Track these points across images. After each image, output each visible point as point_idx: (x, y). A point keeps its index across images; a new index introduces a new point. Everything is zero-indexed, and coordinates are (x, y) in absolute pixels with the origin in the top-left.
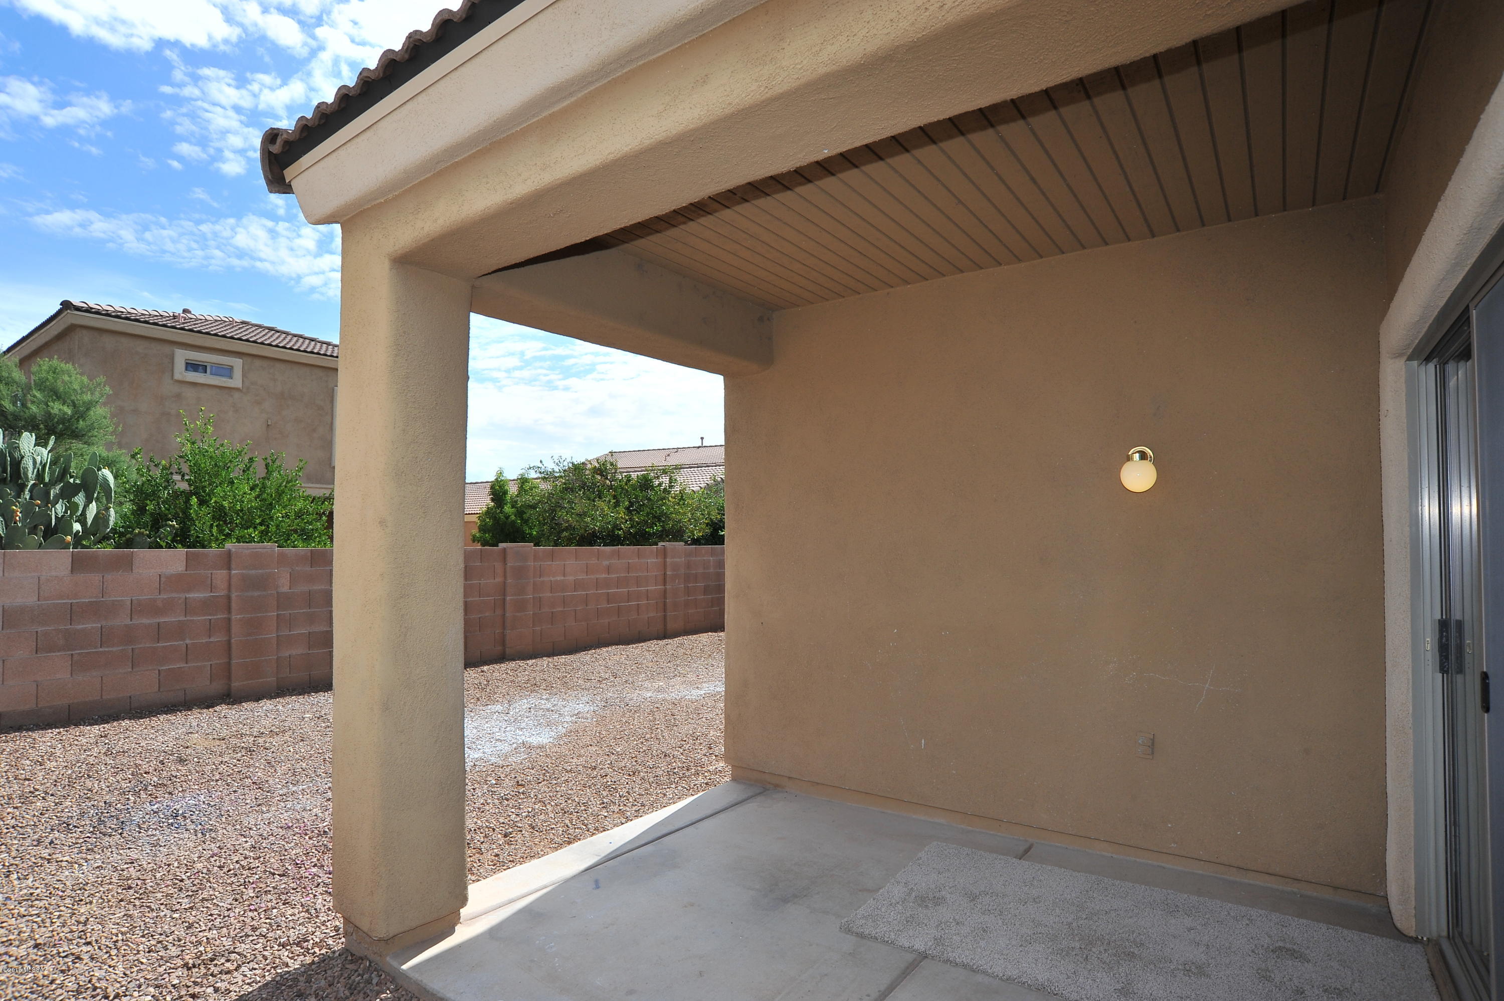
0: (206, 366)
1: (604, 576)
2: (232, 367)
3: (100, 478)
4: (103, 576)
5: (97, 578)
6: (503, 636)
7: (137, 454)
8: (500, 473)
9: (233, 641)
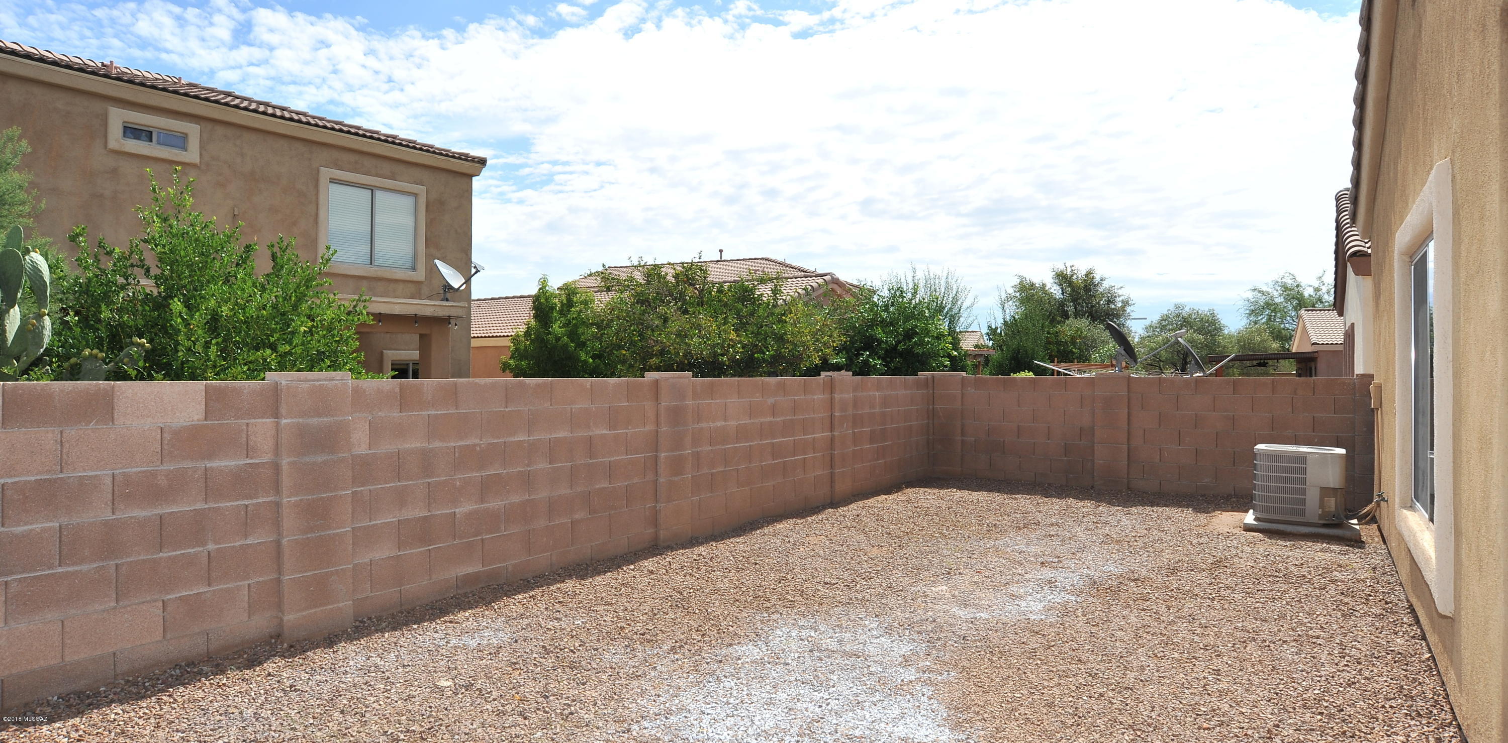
0: (151, 133)
1: (769, 419)
2: (186, 134)
3: (28, 266)
4: (61, 432)
5: (50, 435)
6: (655, 513)
7: (78, 235)
8: (544, 283)
9: (284, 541)
